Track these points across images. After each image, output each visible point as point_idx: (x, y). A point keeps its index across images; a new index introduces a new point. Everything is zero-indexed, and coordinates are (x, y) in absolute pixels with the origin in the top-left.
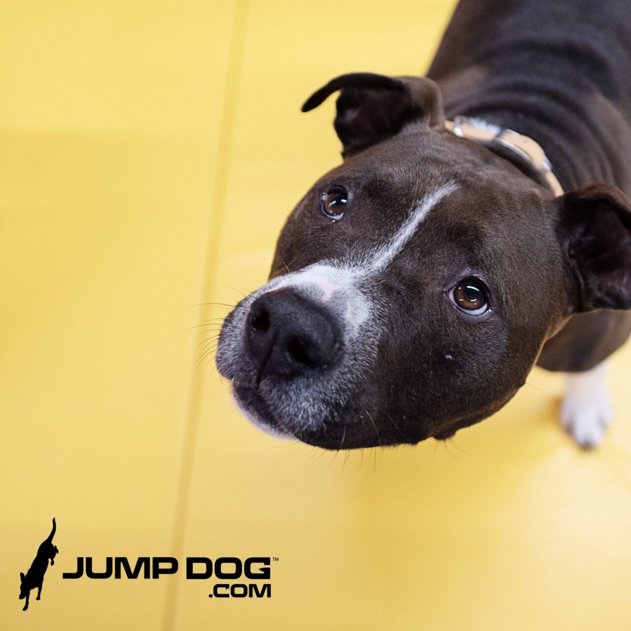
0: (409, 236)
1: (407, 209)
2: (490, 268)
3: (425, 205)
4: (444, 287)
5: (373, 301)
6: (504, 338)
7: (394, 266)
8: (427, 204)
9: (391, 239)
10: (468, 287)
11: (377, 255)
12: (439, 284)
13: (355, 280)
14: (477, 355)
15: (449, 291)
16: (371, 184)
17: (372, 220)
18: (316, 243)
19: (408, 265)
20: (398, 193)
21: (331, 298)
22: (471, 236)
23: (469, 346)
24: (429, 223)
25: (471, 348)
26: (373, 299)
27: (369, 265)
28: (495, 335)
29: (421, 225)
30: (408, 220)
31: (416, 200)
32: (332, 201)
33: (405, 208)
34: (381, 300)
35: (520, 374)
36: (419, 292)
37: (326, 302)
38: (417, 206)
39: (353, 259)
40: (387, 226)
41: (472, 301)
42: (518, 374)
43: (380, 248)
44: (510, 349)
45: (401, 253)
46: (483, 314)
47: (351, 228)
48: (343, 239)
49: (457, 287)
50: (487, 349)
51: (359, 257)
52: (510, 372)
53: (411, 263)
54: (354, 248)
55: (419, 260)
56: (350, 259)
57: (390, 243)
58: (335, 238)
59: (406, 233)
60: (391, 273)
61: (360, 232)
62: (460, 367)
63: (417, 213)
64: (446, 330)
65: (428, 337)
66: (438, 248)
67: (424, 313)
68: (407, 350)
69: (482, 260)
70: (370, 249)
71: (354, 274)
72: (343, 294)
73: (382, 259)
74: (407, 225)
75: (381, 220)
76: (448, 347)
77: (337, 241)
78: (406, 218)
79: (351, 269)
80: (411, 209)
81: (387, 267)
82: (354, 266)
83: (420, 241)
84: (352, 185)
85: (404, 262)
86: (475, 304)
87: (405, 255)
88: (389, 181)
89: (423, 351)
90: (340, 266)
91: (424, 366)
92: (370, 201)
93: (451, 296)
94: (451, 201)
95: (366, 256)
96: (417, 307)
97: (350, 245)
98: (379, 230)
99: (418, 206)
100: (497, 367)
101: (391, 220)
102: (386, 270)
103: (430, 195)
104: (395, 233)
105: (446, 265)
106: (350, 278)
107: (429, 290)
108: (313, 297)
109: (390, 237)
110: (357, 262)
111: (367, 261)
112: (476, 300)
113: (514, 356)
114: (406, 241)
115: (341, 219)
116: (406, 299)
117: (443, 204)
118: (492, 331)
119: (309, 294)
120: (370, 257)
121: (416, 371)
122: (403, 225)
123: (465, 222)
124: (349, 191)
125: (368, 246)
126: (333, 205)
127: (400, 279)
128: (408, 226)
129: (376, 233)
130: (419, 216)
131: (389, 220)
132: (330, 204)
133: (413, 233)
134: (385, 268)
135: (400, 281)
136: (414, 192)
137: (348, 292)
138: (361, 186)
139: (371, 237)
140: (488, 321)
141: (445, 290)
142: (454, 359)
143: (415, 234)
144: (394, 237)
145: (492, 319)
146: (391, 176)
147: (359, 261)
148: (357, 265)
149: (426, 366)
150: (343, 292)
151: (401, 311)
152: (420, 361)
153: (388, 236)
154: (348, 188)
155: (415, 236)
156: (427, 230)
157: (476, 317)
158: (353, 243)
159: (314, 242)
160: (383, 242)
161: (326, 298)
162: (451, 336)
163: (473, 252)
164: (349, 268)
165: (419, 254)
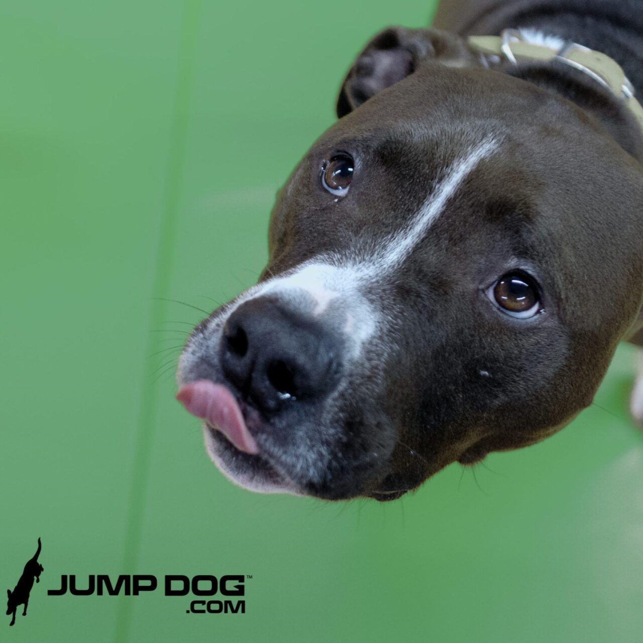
0: (434, 217)
1: (430, 181)
2: (544, 256)
3: (454, 174)
4: (480, 283)
5: (382, 311)
6: (562, 347)
7: (413, 259)
8: (457, 172)
9: (410, 223)
10: (514, 281)
11: (391, 244)
12: (473, 280)
13: (360, 283)
14: (525, 370)
15: (488, 288)
16: (384, 148)
17: (385, 197)
18: (313, 230)
19: (432, 258)
20: (419, 159)
21: (325, 311)
22: (520, 214)
23: (513, 360)
24: (461, 199)
25: (515, 362)
26: (383, 308)
27: (380, 260)
28: (548, 345)
29: (450, 202)
30: (432, 196)
31: (442, 168)
32: (337, 170)
33: (428, 179)
34: (394, 309)
35: (584, 391)
36: (446, 293)
37: (319, 315)
38: (444, 176)
39: (360, 253)
40: (405, 205)
41: (518, 299)
42: (581, 392)
43: (395, 235)
44: (573, 361)
45: (423, 240)
46: (532, 317)
47: (357, 209)
48: (348, 224)
49: (499, 283)
50: (539, 363)
51: (368, 248)
52: (570, 388)
53: (435, 255)
54: (362, 236)
55: (447, 250)
56: (355, 252)
57: (409, 228)
58: (337, 223)
59: (430, 213)
60: (409, 270)
61: (369, 215)
62: (499, 385)
63: (444, 186)
64: (481, 340)
65: (455, 350)
66: (474, 230)
67: (451, 320)
68: (427, 369)
69: (533, 247)
70: (383, 237)
71: (359, 275)
72: (342, 303)
73: (398, 250)
74: (431, 203)
75: (397, 197)
76: (483, 362)
77: (341, 227)
78: (430, 194)
79: (355, 268)
80: (437, 180)
81: (405, 262)
82: (360, 263)
83: (448, 223)
84: (360, 149)
85: (426, 253)
86: (523, 303)
87: (429, 244)
88: (407, 141)
89: (449, 368)
90: (341, 263)
91: (450, 387)
92: (383, 170)
93: (491, 295)
94: (491, 168)
95: (377, 247)
96: (442, 312)
97: (356, 233)
98: (394, 211)
99: (446, 176)
100: (552, 382)
101: (410, 198)
102: (403, 265)
103: (462, 159)
104: (416, 213)
105: (483, 254)
106: (354, 280)
107: (459, 289)
108: (303, 309)
109: (409, 219)
110: (365, 257)
111: (378, 254)
112: (524, 298)
113: (578, 369)
114: (430, 224)
115: (346, 196)
116: (427, 303)
117: (479, 171)
118: (546, 340)
119: (297, 306)
120: (383, 248)
121: (439, 393)
122: (426, 203)
123: (512, 196)
124: (356, 159)
125: (379, 234)
126: (337, 175)
127: (420, 277)
128: (433, 204)
129: (391, 215)
130: (447, 189)
131: (408, 197)
132: (334, 174)
133: (439, 212)
134: (401, 263)
135: (420, 280)
136: (440, 157)
137: (350, 300)
138: (371, 151)
139: (384, 220)
140: (540, 326)
141: (482, 287)
142: (491, 376)
143: (443, 214)
144: (414, 220)
145: (545, 323)
146: (409, 134)
147: (367, 255)
148: (364, 260)
149: (454, 388)
150: (341, 301)
151: (420, 319)
152: (445, 380)
153: (406, 218)
154: (354, 154)
155: (442, 217)
156: (459, 208)
157: (524, 321)
158: (361, 229)
159: (310, 229)
160: (400, 227)
161: (319, 310)
162: (488, 348)
163: (520, 236)
164: (353, 265)
165: (447, 241)
